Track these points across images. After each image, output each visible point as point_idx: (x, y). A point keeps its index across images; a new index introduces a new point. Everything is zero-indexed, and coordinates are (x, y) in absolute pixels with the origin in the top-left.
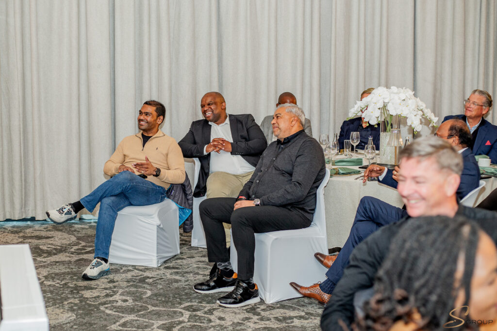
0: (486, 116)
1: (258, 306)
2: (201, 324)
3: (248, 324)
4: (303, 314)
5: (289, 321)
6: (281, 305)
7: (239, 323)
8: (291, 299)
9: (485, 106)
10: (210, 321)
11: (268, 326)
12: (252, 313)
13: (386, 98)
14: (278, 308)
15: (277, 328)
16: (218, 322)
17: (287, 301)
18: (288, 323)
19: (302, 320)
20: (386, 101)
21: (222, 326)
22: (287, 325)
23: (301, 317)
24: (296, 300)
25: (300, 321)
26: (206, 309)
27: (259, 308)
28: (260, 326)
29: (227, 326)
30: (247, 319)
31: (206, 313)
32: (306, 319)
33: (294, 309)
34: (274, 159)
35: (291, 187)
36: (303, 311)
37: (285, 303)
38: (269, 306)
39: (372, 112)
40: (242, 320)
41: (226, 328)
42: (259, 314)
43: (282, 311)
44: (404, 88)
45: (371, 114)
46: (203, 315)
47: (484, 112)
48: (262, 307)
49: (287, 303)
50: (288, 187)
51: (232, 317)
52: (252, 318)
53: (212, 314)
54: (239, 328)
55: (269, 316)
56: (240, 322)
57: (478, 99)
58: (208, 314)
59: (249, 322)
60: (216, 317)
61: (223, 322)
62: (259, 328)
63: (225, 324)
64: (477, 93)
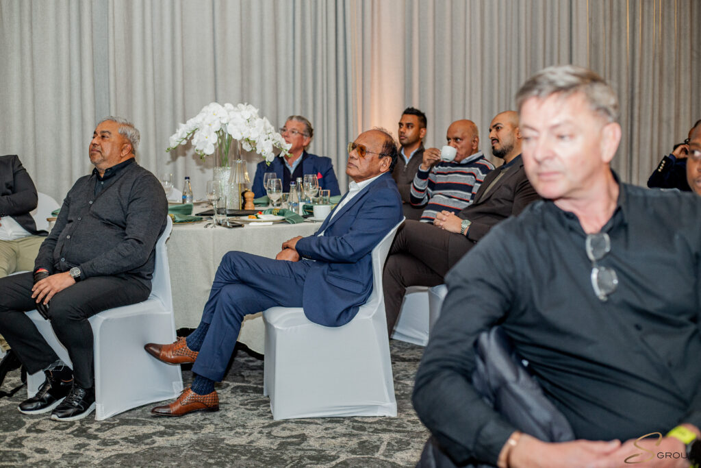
0: (308, 149)
1: (87, 426)
2: (13, 464)
3: (88, 453)
4: (162, 428)
5: (148, 441)
6: (121, 420)
7: (71, 453)
8: (130, 410)
9: (306, 136)
10: (24, 457)
11: (120, 452)
12: (84, 436)
13: (223, 118)
14: (119, 424)
15: (136, 453)
16: (38, 457)
17: (127, 414)
18: (147, 444)
19: (166, 437)
20: (224, 121)
21: (49, 461)
22: (148, 447)
23: (162, 434)
24: (140, 410)
25: (164, 438)
26: (8, 440)
27: (90, 428)
28: (109, 454)
29: (57, 461)
30: (83, 446)
31: (10, 445)
32: (172, 435)
33: (144, 424)
34: (91, 202)
35: (126, 248)
36: (159, 424)
37: (126, 416)
38: (105, 424)
39: (206, 137)
40: (75, 449)
41: (55, 463)
42: (95, 437)
43: (129, 428)
44: (246, 104)
45: (206, 139)
46: (8, 449)
47: (305, 144)
48: (95, 426)
49: (128, 416)
50: (121, 246)
51: (56, 447)
52: (89, 444)
53: (21, 446)
54: (76, 461)
55: (112, 438)
56: (74, 451)
57: (298, 125)
58: (14, 447)
59: (88, 450)
60: (31, 449)
61: (46, 456)
62: (109, 457)
63: (52, 459)
64: (294, 119)
